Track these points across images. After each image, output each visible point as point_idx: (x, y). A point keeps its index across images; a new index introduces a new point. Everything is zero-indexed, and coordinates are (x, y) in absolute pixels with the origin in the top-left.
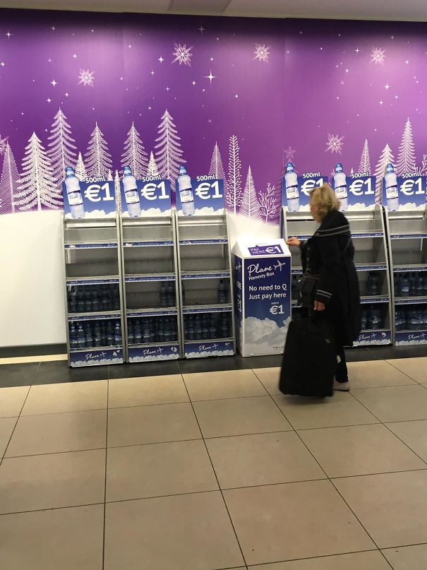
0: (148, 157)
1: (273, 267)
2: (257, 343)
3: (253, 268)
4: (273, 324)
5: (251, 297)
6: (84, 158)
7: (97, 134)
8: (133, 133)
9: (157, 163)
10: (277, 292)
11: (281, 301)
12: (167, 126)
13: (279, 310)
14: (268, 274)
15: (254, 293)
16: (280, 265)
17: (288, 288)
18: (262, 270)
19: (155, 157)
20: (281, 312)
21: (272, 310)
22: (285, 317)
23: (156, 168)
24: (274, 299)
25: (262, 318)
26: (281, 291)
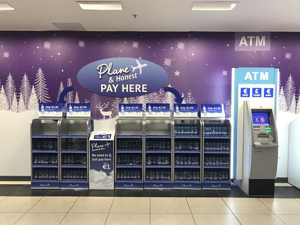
0: (32, 87)
1: (104, 145)
2: (96, 183)
3: (94, 145)
4: (104, 174)
5: (93, 159)
6: (4, 87)
7: (10, 77)
8: (25, 77)
9: (35, 90)
10: (106, 158)
11: (108, 162)
12: (40, 74)
13: (107, 167)
14: (102, 149)
15: (94, 158)
16: (108, 144)
17: (112, 156)
18: (98, 147)
19: (35, 87)
20: (109, 168)
21: (104, 167)
22: (110, 171)
23: (35, 92)
24: (104, 161)
25: (99, 171)
26: (108, 157)
